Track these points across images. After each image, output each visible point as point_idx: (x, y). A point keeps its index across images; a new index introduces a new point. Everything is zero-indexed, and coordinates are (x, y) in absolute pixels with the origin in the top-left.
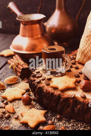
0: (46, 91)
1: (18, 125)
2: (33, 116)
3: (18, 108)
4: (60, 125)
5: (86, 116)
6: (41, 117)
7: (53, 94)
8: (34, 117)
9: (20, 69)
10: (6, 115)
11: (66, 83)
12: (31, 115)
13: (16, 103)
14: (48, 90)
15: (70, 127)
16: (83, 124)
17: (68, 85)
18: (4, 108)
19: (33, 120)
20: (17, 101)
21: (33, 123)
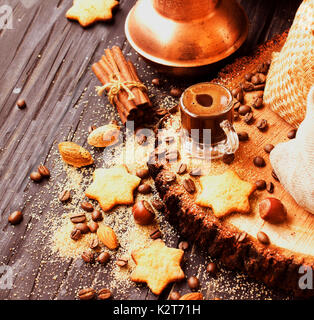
0: (187, 210)
1: (127, 283)
2: (157, 267)
3: (124, 231)
4: (212, 287)
5: (267, 277)
6: (174, 268)
7: (200, 221)
8: (160, 269)
9: (125, 107)
10: (101, 257)
11: (230, 197)
12: (154, 264)
13: (121, 215)
14: (192, 210)
15: (232, 293)
16: (259, 287)
17: (235, 206)
18: (95, 232)
19: (158, 278)
20: (122, 209)
21: (159, 284)
